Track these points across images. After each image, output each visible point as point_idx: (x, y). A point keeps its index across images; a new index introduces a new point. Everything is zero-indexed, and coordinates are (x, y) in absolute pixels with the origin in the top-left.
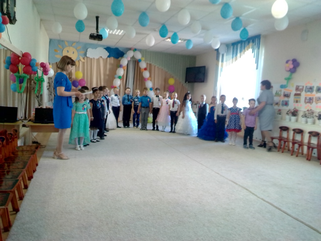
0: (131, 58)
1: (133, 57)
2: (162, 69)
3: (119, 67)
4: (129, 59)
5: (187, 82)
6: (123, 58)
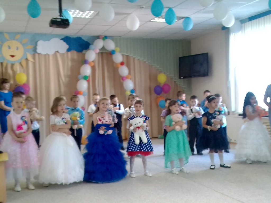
0: (100, 50)
1: (103, 48)
3: (83, 64)
5: (182, 78)
6: (89, 50)
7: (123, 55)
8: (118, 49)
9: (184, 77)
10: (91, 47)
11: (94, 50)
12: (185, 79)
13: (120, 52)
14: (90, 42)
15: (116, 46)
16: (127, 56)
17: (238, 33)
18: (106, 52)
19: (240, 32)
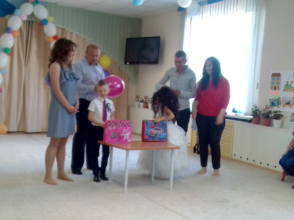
0: (28, 17)
1: (32, 15)
2: (85, 39)
3: (4, 32)
4: (25, 18)
5: (128, 63)
6: (14, 15)
7: (57, 28)
8: (52, 19)
9: (131, 63)
10: (17, 12)
11: (20, 16)
12: (132, 66)
13: (54, 22)
14: (16, 6)
15: (50, 14)
16: (63, 29)
17: (195, 17)
18: (36, 20)
19: (198, 16)
